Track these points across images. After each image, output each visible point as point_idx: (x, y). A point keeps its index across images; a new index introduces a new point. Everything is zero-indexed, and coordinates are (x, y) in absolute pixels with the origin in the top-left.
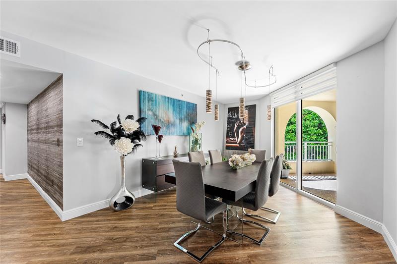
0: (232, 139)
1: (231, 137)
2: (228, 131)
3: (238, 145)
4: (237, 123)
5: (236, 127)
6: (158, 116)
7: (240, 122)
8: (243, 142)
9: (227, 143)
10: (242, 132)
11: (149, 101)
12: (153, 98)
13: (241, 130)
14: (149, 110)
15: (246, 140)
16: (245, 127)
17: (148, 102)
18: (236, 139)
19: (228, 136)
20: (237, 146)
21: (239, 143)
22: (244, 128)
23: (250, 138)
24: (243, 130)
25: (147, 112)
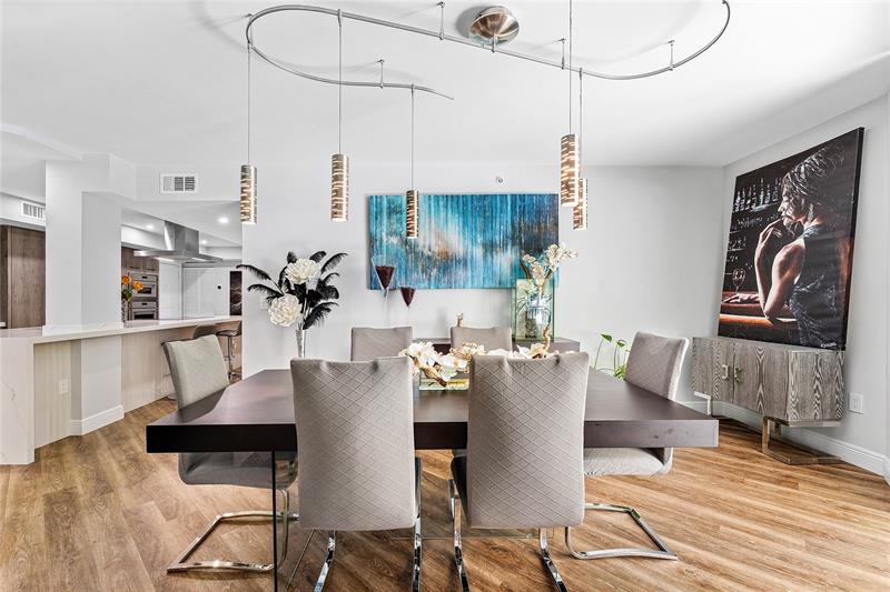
0: (745, 296)
1: (740, 290)
2: (730, 267)
3: (765, 320)
4: (769, 230)
5: (761, 246)
6: (416, 245)
7: (780, 226)
8: (790, 306)
9: (724, 310)
10: (784, 267)
11: (389, 215)
12: (400, 206)
13: (780, 257)
14: (390, 234)
15: (802, 297)
16: (800, 242)
17: (389, 217)
18: (760, 295)
19: (729, 286)
20: (760, 326)
21: (772, 314)
22: (797, 248)
23: (824, 288)
24: (789, 256)
25: (385, 239)
